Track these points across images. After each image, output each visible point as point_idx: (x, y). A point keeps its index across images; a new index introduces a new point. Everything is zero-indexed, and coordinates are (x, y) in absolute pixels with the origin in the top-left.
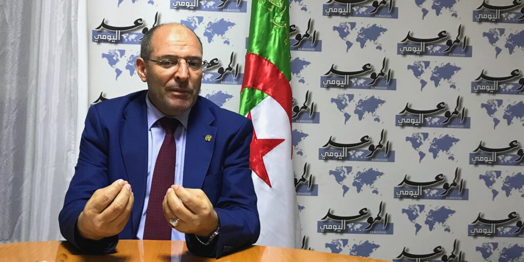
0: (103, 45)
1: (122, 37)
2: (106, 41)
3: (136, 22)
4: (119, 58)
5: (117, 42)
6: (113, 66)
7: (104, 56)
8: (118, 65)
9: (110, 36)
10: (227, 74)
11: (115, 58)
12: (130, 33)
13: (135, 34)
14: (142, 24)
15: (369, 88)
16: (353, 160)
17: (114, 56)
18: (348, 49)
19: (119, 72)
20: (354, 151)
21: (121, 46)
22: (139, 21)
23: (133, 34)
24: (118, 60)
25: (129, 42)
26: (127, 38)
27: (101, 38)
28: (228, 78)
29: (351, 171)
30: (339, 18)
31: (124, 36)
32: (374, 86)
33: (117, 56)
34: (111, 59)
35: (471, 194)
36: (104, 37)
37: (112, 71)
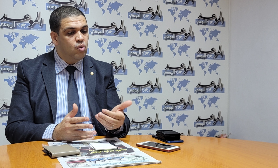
0: (4, 29)
1: (16, 25)
2: (6, 27)
3: (25, 17)
4: (15, 37)
5: (13, 28)
6: (11, 42)
7: (5, 36)
8: (14, 42)
9: (9, 24)
11: (12, 38)
12: (22, 23)
13: (25, 23)
14: (29, 18)
15: (151, 56)
16: (144, 93)
17: (11, 36)
19: (15, 46)
20: (144, 88)
21: (16, 31)
22: (27, 16)
23: (23, 23)
24: (14, 39)
25: (21, 28)
26: (20, 25)
27: (3, 25)
29: (142, 99)
30: (136, 19)
31: (18, 24)
32: (153, 55)
33: (14, 36)
34: (10, 38)
35: (195, 107)
36: (5, 25)
37: (11, 45)
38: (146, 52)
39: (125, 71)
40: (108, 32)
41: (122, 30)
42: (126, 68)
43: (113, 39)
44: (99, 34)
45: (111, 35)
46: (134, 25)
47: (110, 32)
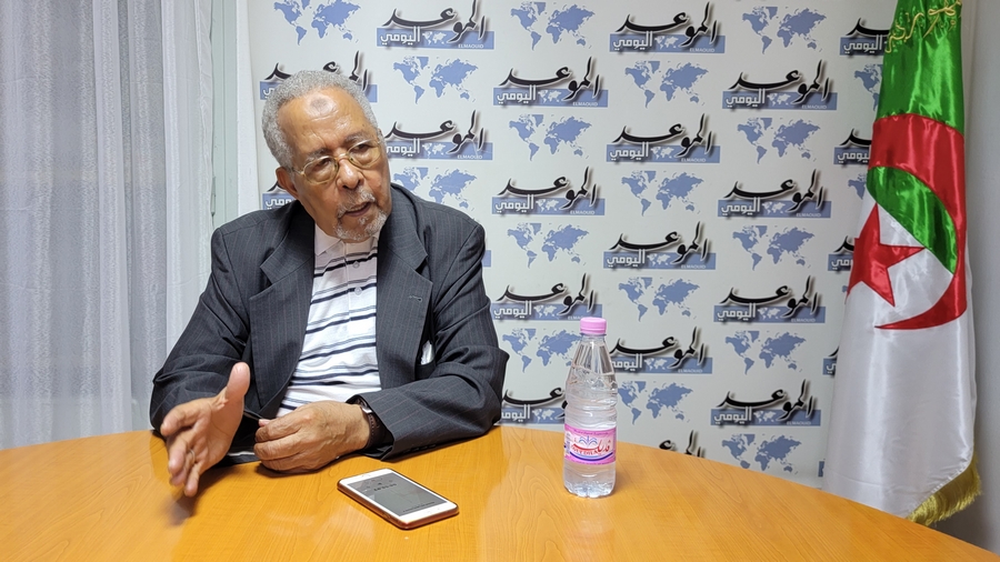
10: (466, 144)
15: (679, 160)
18: (648, 101)
28: (467, 150)
30: (634, 54)
32: (686, 157)
38: (666, 147)
39: (596, 205)
40: (546, 96)
41: (592, 86)
42: (602, 197)
43: (561, 114)
44: (522, 103)
45: (557, 105)
46: (628, 71)
47: (554, 95)
